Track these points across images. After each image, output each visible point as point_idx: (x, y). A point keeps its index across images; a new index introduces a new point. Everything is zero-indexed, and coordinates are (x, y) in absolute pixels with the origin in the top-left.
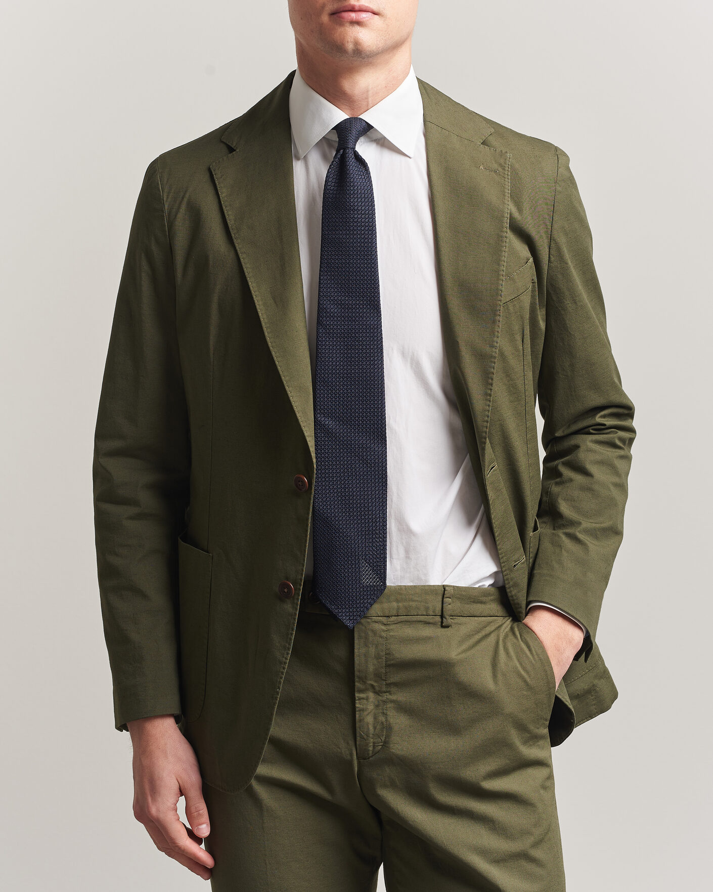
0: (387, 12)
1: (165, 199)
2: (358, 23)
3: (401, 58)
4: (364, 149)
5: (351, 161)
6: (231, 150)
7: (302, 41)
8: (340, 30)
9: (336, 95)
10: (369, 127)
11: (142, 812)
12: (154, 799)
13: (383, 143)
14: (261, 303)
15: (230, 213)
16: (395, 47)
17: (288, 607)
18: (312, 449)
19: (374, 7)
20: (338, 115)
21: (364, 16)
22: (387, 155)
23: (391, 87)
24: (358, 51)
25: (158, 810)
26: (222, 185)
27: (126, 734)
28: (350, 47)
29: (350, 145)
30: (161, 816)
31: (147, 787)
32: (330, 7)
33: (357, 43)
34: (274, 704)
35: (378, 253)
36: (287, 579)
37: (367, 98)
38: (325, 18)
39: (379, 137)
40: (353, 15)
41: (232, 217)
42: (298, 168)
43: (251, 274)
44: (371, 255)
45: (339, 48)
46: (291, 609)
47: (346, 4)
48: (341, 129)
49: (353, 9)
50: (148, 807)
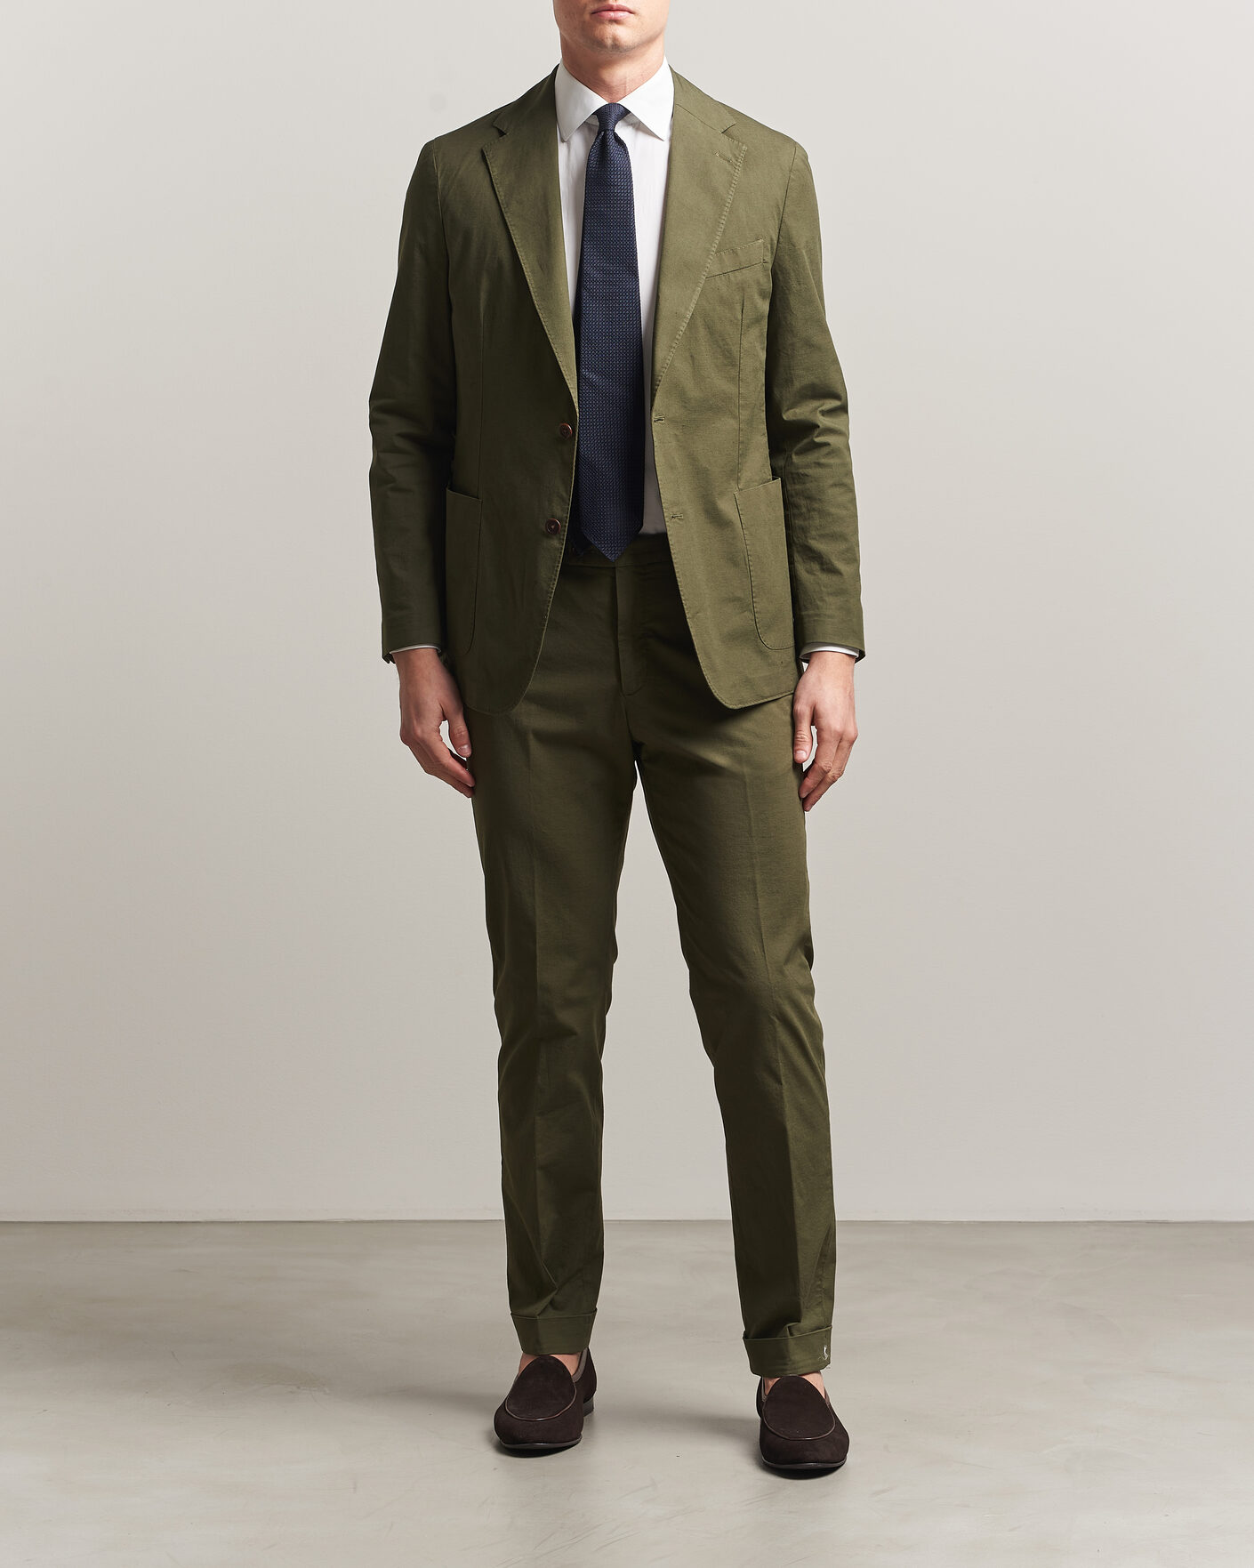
0: (643, 11)
1: (439, 175)
2: (616, 21)
3: (654, 51)
4: (622, 131)
5: (612, 141)
6: (502, 134)
7: (567, 38)
8: (602, 26)
9: (596, 84)
10: (627, 112)
11: (408, 736)
12: (419, 722)
13: (639, 127)
14: (528, 270)
15: (500, 190)
16: (650, 41)
17: (555, 543)
18: (575, 400)
19: (631, 8)
20: (598, 102)
21: (620, 15)
22: (641, 137)
23: (645, 78)
24: (616, 46)
25: (423, 731)
26: (493, 165)
27: (392, 666)
28: (609, 42)
29: (610, 127)
30: (426, 736)
31: (413, 711)
32: (593, 7)
33: (615, 39)
34: (543, 630)
35: (635, 214)
36: (553, 517)
37: (625, 84)
38: (587, 17)
39: (635, 121)
40: (612, 14)
41: (502, 193)
42: (562, 150)
43: (520, 245)
44: (630, 226)
45: (600, 43)
46: (557, 544)
47: (605, 4)
48: (600, 113)
49: (611, 9)
50: (414, 730)
